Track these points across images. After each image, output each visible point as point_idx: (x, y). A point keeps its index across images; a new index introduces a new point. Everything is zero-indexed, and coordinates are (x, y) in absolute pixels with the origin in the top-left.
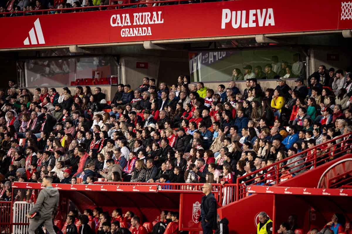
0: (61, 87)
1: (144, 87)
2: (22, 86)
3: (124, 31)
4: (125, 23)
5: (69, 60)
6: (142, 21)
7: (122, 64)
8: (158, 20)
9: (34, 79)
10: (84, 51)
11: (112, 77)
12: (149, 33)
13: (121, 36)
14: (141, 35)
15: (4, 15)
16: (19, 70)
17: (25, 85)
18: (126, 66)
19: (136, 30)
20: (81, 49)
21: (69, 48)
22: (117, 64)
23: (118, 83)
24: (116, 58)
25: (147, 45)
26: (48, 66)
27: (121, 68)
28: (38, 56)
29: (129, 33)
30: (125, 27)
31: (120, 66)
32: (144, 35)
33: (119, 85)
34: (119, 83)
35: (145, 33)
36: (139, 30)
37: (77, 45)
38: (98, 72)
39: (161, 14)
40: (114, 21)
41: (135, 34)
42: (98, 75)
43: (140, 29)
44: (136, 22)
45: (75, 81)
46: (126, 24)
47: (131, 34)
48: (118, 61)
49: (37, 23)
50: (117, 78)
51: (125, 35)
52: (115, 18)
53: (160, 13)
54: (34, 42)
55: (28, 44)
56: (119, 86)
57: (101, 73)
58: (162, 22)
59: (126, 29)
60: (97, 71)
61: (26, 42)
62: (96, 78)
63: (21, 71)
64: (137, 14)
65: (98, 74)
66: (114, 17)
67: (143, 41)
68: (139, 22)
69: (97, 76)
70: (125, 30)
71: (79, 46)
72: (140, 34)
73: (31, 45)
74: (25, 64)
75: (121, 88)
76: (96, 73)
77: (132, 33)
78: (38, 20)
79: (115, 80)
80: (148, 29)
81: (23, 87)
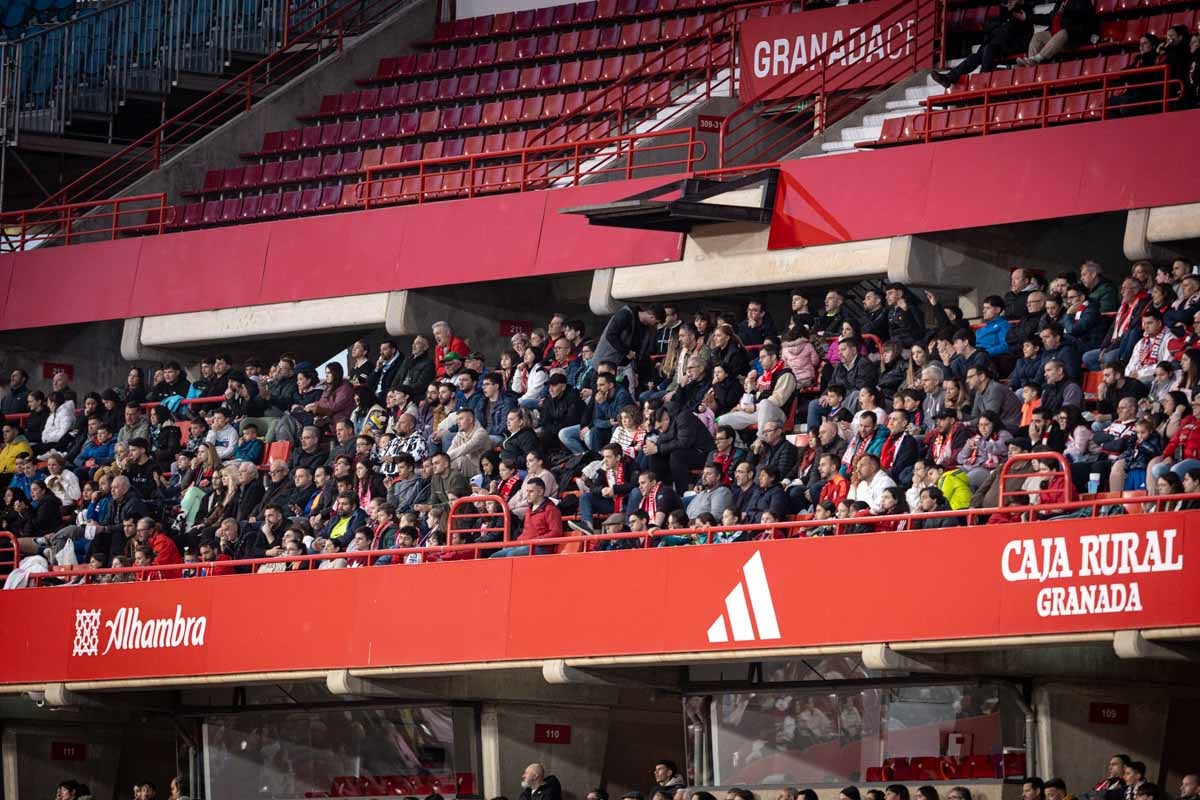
0: (835, 786)
1: (1112, 787)
2: (701, 783)
3: (1049, 597)
4: (1050, 569)
5: (862, 693)
6: (1110, 563)
7: (1042, 709)
8: (1163, 560)
9: (742, 759)
10: (911, 664)
11: (1005, 752)
12: (1133, 604)
13: (1037, 612)
14: (1107, 610)
15: (642, 540)
16: (691, 727)
17: (711, 778)
18: (1055, 714)
19: (1090, 592)
20: (902, 657)
21: (859, 654)
22: (1024, 709)
23: (1025, 774)
24: (1020, 687)
25: (1125, 644)
26: (791, 711)
27: (1036, 722)
28: (755, 680)
29: (1065, 602)
30: (1051, 583)
31: (1035, 714)
32: (1116, 609)
33: (1029, 781)
34: (1029, 775)
35: (1118, 604)
36: (1098, 592)
37: (887, 643)
38: (959, 735)
39: (1175, 539)
40: (1016, 562)
41: (1087, 607)
42: (960, 745)
43: (1103, 588)
44: (1090, 567)
45: (881, 766)
46: (1054, 574)
47: (1072, 608)
48: (1028, 700)
49: (755, 569)
50: (1023, 756)
51: (1052, 609)
52: (1018, 552)
53: (1170, 535)
54: (743, 633)
55: (724, 638)
56: (1026, 786)
57: (968, 739)
58: (1179, 566)
59: (1057, 590)
60: (955, 732)
61: (717, 633)
62: (952, 757)
63: (697, 730)
64: (1092, 539)
65: (959, 741)
66: (1013, 551)
67: (1114, 631)
68: (1100, 566)
69: (955, 750)
70: (1052, 594)
71: (893, 646)
72: (1103, 606)
73: (732, 644)
74: (713, 706)
75: (1032, 791)
76: (953, 738)
77: (1075, 604)
78: (757, 557)
79: (1017, 762)
80: (1129, 591)
81: (705, 784)
